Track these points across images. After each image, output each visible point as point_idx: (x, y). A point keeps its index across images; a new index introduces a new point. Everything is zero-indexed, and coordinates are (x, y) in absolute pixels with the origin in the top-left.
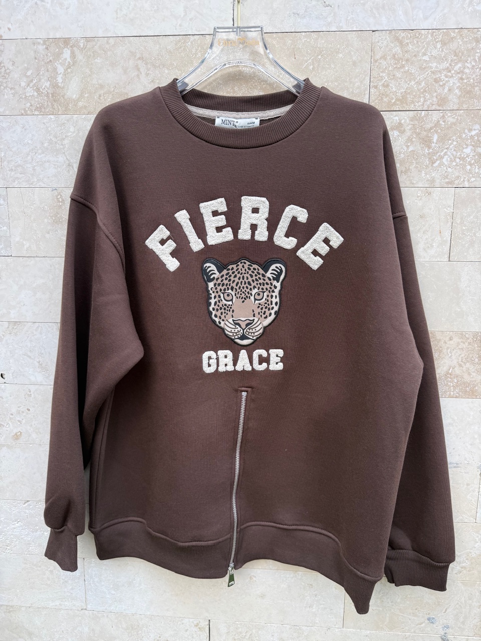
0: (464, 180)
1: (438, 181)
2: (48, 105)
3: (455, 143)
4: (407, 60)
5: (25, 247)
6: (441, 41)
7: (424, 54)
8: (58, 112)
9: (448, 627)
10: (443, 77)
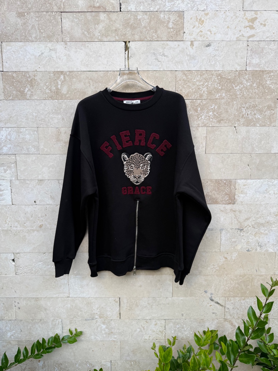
0: (210, 124)
1: (200, 125)
2: (54, 96)
4: (188, 81)
5: (45, 150)
6: (200, 75)
7: (194, 79)
8: (59, 99)
9: (212, 294)
10: (201, 87)
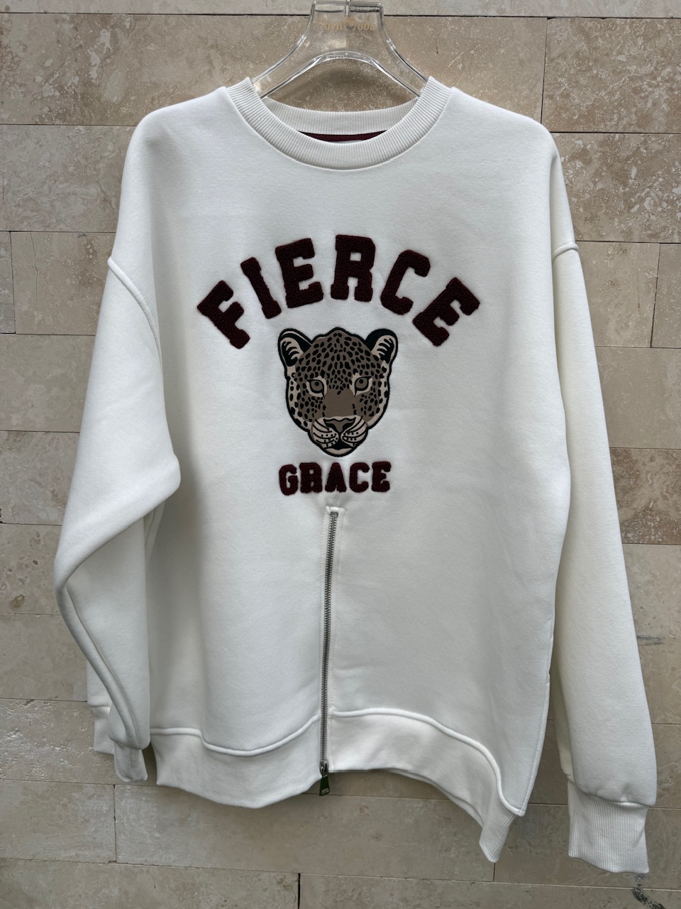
0: (673, 233)
1: (636, 233)
2: (75, 110)
3: (661, 180)
4: (596, 61)
5: (36, 320)
6: (642, 35)
7: (620, 53)
8: (91, 121)
10: (645, 86)
